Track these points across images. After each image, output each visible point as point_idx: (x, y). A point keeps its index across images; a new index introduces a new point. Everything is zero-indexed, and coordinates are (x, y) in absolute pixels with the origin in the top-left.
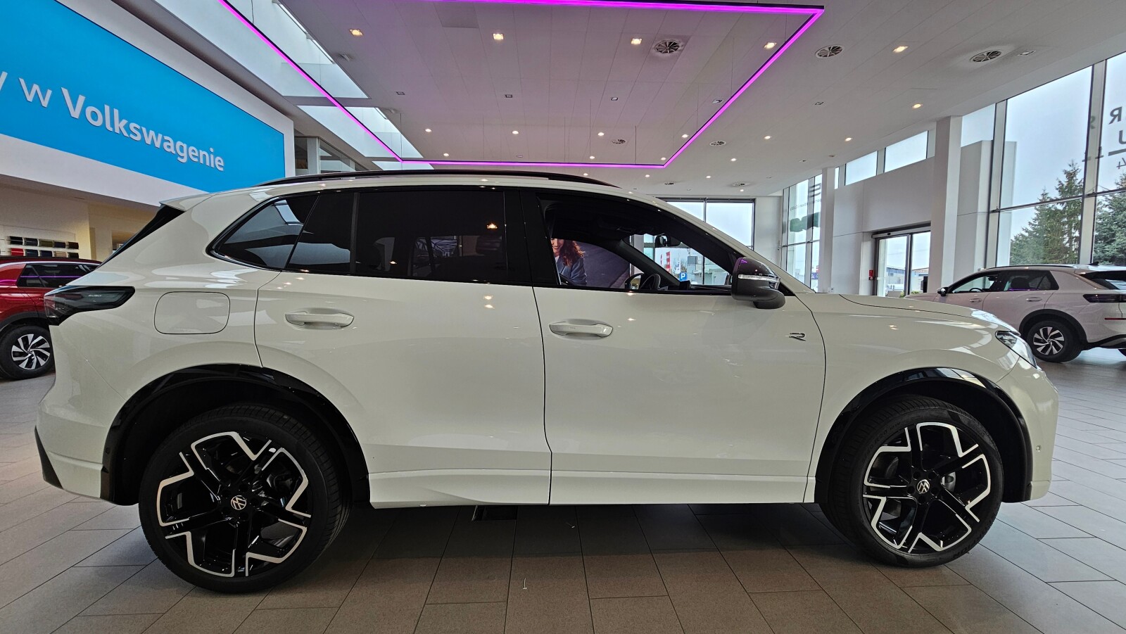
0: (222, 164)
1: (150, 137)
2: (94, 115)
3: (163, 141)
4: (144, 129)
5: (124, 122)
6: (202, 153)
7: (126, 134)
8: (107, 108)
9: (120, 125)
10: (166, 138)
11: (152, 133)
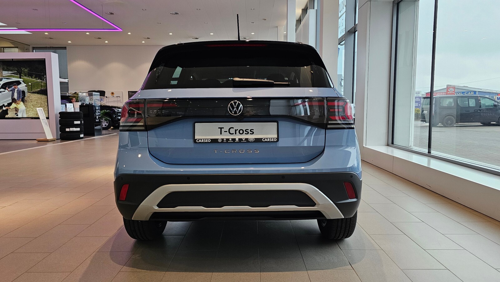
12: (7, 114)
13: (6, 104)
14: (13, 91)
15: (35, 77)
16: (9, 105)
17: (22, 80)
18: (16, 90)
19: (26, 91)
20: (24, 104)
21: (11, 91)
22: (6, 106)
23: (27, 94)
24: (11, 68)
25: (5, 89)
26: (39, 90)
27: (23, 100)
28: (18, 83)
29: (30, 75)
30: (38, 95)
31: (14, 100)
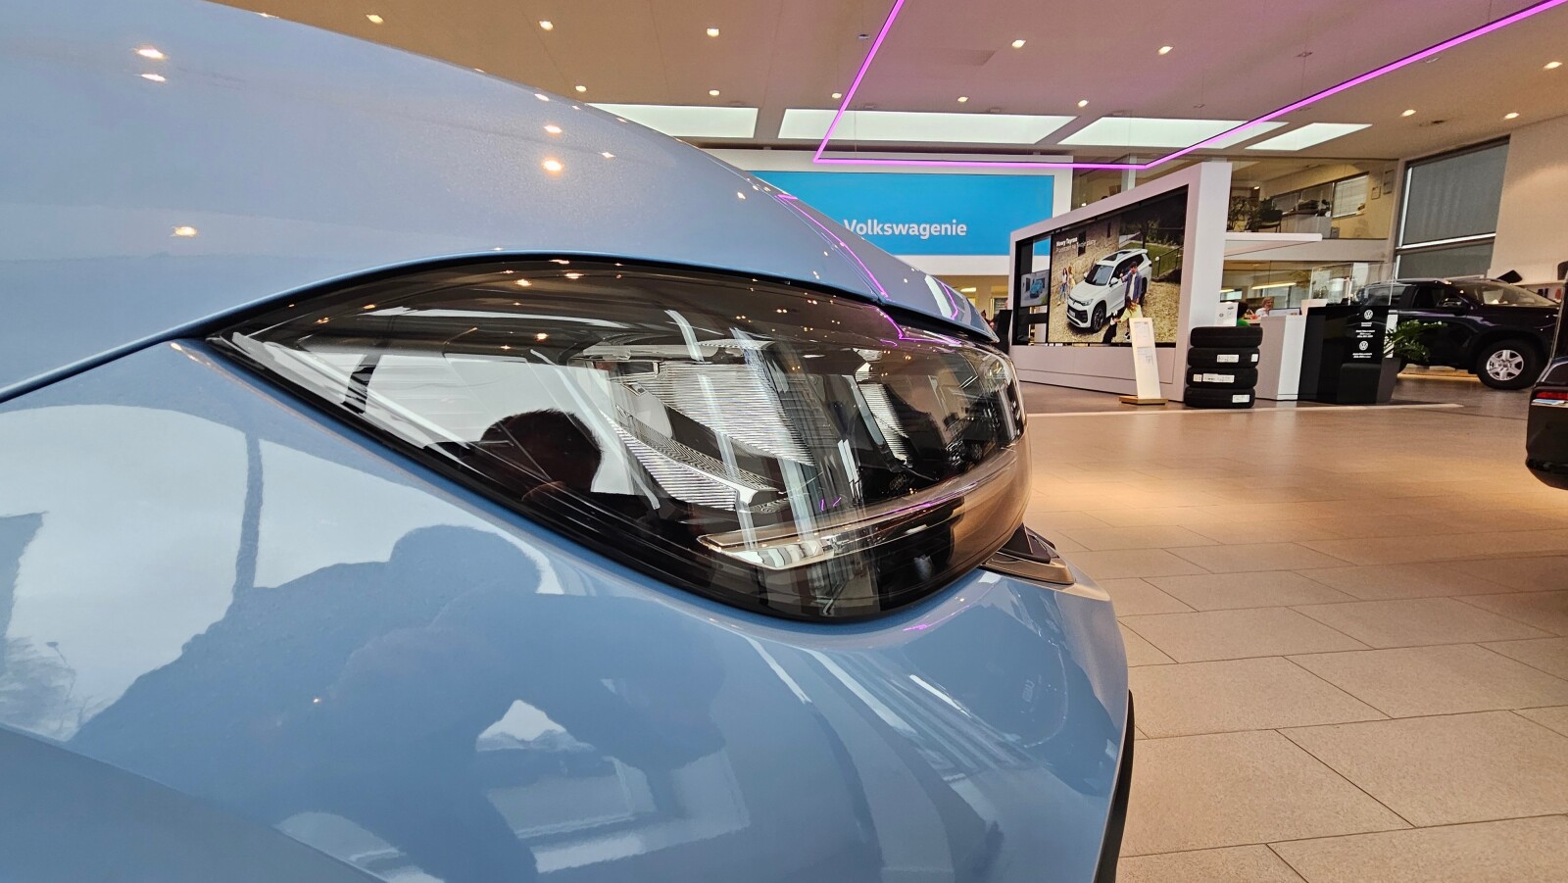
0: (965, 229)
1: (900, 229)
2: (861, 229)
3: (909, 228)
4: (894, 226)
5: (881, 226)
6: (943, 226)
7: (881, 233)
8: (870, 221)
9: (877, 229)
10: (911, 226)
11: (900, 226)
12: (1115, 335)
13: (1115, 313)
14: (1128, 280)
15: (1168, 241)
16: (1121, 312)
17: (1146, 251)
18: (1134, 276)
19: (1149, 279)
20: (1142, 310)
21: (1126, 280)
22: (1116, 317)
23: (1150, 286)
24: (1133, 226)
25: (1118, 278)
26: (1171, 271)
27: (1141, 303)
28: (1139, 259)
29: (1160, 237)
30: (1168, 285)
31: (1128, 303)
